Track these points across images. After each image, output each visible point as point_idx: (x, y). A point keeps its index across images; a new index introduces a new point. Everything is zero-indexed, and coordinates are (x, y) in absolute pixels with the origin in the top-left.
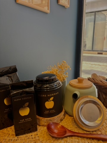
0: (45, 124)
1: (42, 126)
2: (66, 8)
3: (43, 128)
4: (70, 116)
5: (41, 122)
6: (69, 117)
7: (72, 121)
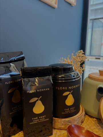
0: (63, 127)
1: (58, 129)
2: (72, 6)
3: (59, 132)
4: (91, 117)
5: (56, 123)
6: (90, 119)
7: (95, 123)
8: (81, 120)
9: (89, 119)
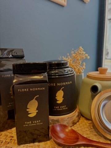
7: (89, 125)
8: (72, 121)
9: (84, 121)
